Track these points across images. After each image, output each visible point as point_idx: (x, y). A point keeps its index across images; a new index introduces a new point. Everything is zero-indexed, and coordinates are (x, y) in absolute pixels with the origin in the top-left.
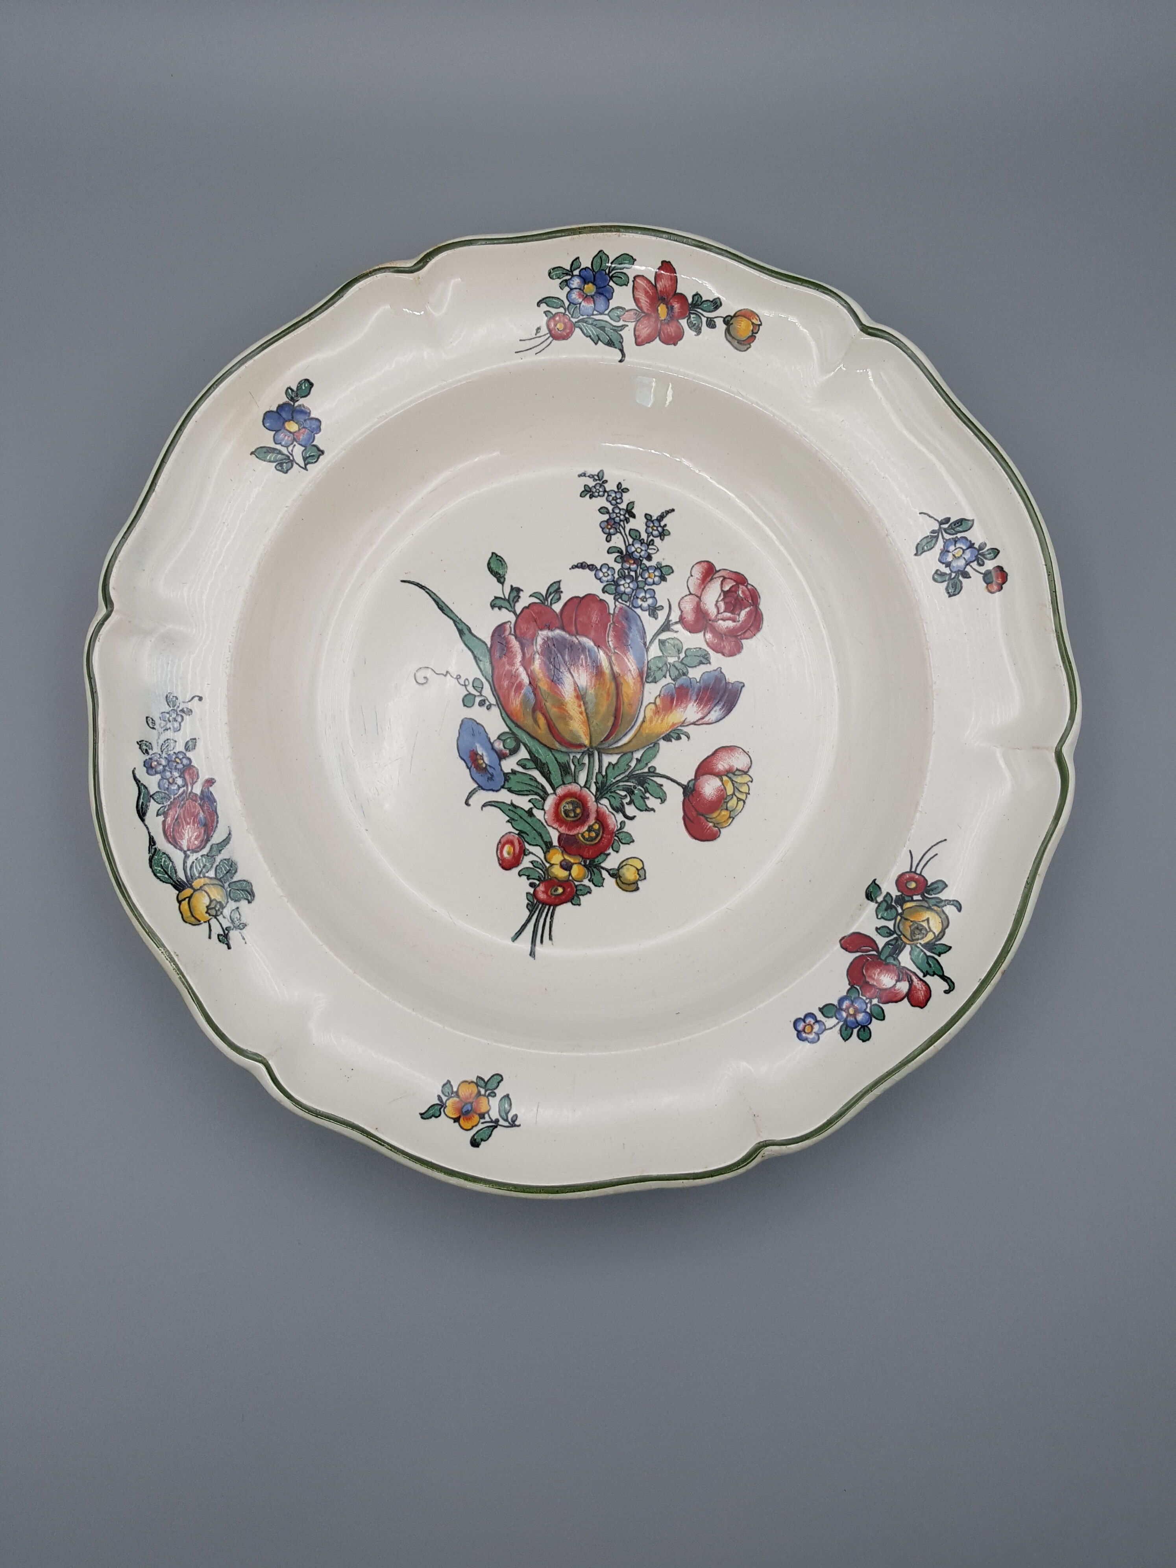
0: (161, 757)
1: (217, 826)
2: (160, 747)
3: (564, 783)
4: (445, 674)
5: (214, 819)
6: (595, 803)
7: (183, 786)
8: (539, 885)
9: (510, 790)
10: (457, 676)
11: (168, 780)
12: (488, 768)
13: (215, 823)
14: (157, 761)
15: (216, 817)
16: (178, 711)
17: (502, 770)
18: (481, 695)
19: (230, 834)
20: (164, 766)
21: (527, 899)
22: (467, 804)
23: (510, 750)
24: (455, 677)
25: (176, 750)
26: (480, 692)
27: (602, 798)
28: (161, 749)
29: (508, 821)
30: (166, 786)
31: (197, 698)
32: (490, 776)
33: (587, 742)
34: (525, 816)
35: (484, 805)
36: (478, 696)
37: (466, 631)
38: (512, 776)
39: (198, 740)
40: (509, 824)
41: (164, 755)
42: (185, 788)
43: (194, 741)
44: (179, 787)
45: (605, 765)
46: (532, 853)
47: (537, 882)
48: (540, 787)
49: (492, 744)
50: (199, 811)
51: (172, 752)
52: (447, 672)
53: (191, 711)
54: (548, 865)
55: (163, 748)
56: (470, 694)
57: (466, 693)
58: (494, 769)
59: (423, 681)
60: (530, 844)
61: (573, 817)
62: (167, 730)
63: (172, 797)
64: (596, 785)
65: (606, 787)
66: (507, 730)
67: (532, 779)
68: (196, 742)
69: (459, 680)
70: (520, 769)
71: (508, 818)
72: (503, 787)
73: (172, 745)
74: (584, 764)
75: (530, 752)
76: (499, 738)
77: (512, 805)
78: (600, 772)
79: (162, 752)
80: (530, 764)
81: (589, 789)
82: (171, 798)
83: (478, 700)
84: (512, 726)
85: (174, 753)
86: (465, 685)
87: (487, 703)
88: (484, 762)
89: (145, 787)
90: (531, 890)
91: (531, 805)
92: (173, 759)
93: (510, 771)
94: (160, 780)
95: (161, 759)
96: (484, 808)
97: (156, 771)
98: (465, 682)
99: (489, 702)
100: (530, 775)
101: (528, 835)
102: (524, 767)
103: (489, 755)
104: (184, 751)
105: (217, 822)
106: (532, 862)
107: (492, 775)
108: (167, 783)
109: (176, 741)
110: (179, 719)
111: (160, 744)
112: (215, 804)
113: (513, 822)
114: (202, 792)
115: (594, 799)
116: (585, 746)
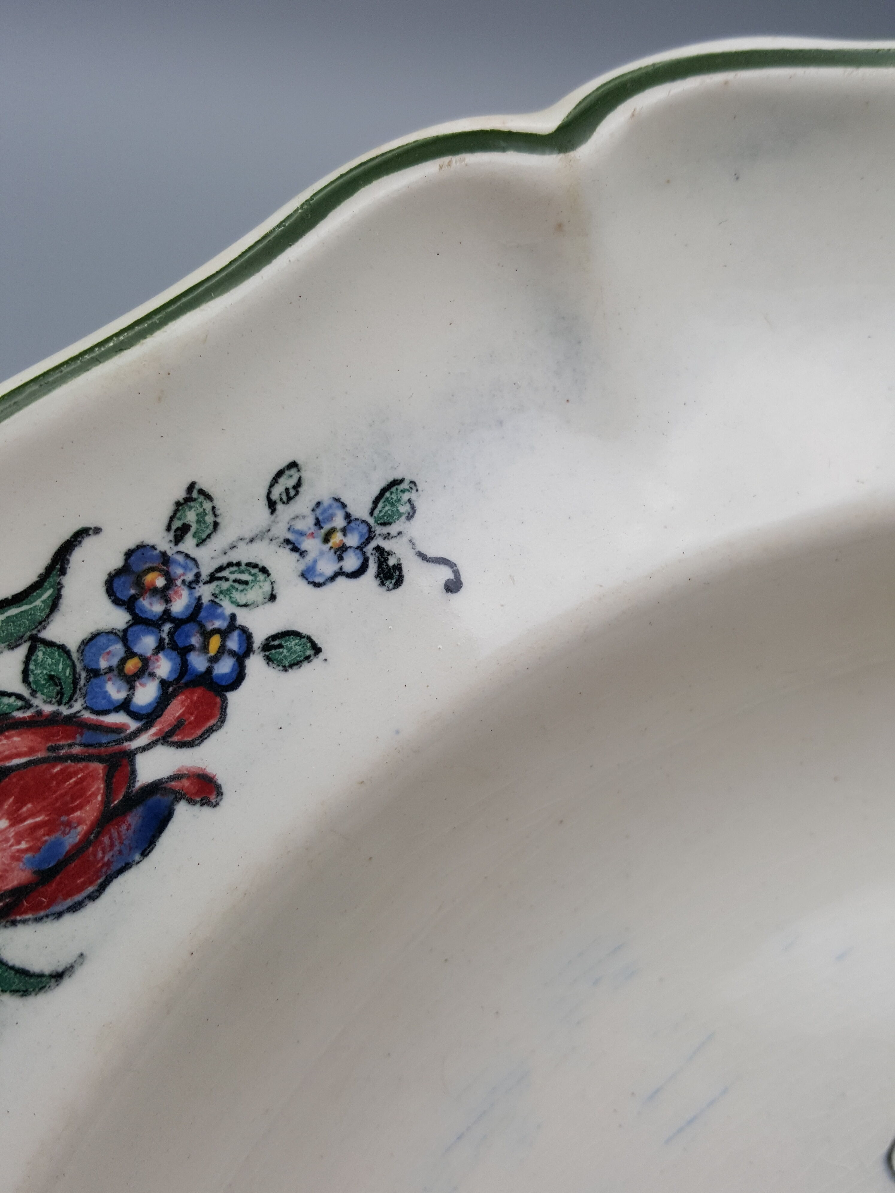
0: (191, 586)
1: (59, 915)
2: (224, 560)
5: (80, 889)
7: (134, 715)
11: (130, 654)
13: (69, 902)
14: (170, 582)
15: (91, 889)
16: (373, 544)
19: (58, 976)
20: (167, 612)
25: (244, 618)
28: (221, 569)
30: (103, 664)
31: (446, 574)
39: (317, 662)
41: (205, 592)
42: (133, 725)
43: (310, 652)
44: (125, 706)
50: (80, 822)
51: (228, 608)
53: (399, 582)
55: (225, 573)
62: (295, 549)
63: (77, 706)
68: (308, 658)
73: (254, 594)
79: (213, 578)
82: (69, 703)
85: (233, 617)
89: (54, 605)
92: (210, 627)
94: (112, 632)
95: (185, 592)
97: (134, 599)
104: (258, 639)
105: (75, 908)
108: (115, 662)
109: (273, 598)
110: (351, 562)
111: (234, 556)
112: (137, 857)
114: (155, 787)
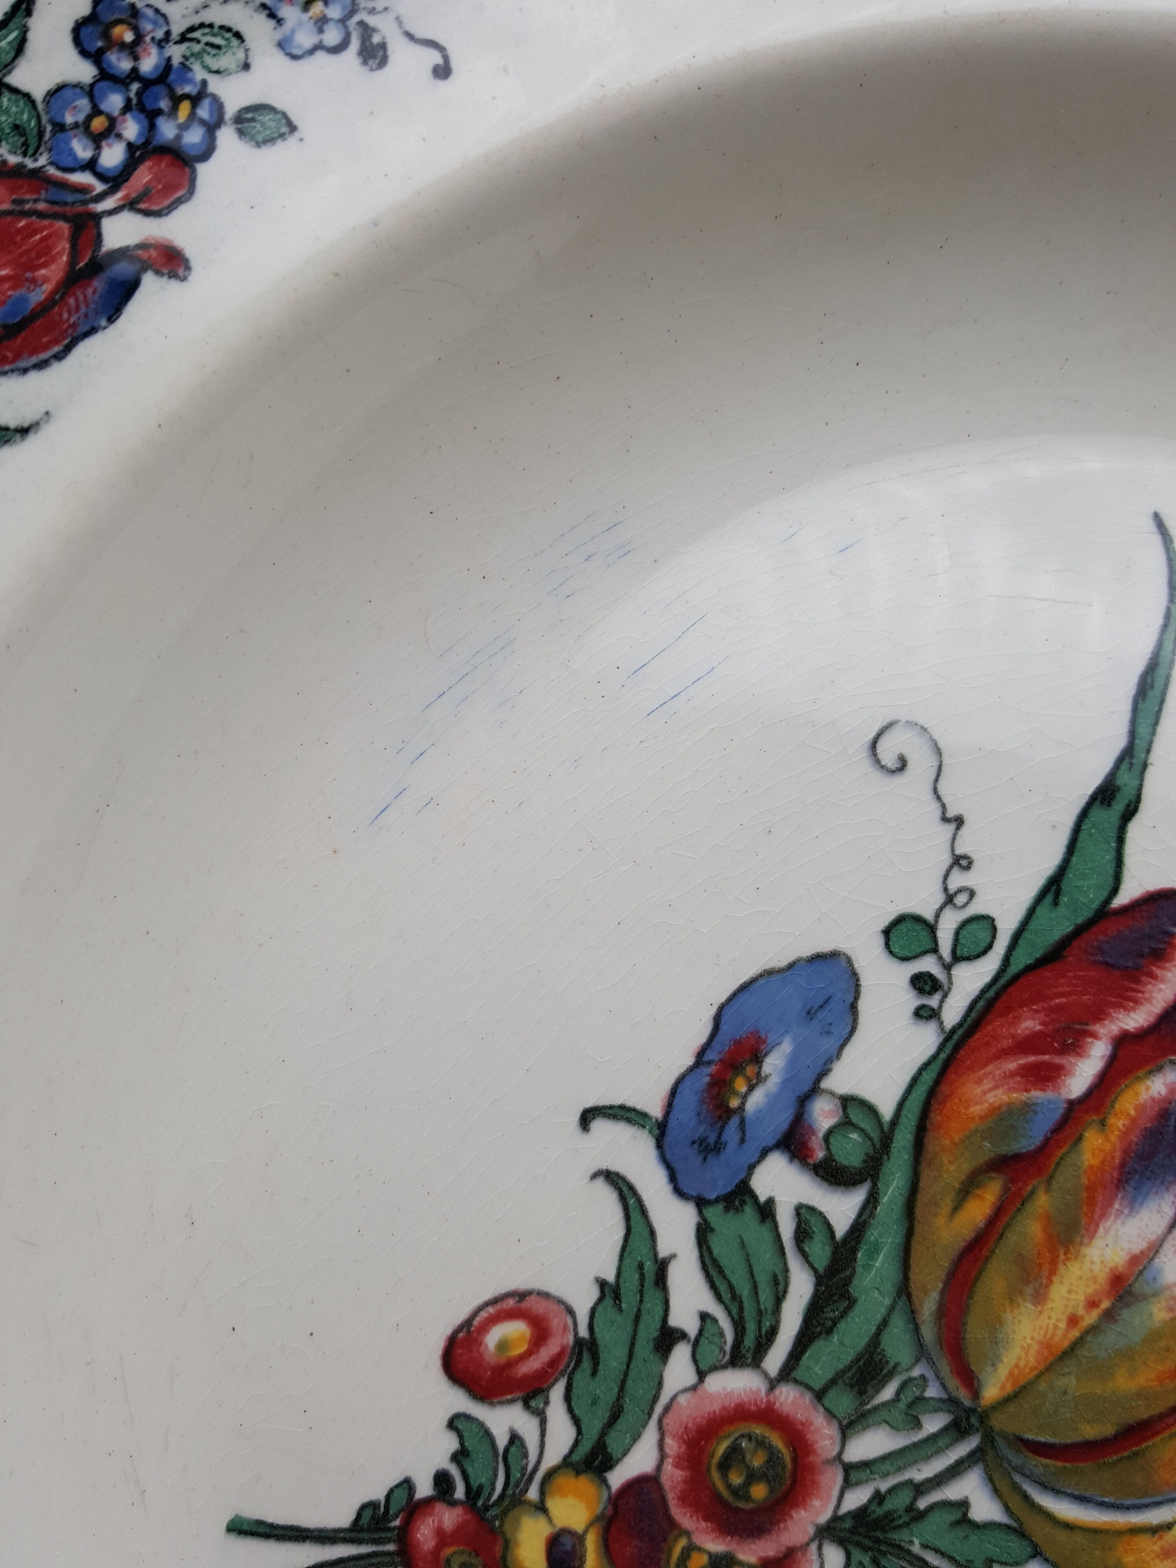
0: (161, 43)
1: (25, 371)
2: (196, 20)
3: (819, 1395)
4: (950, 814)
5: (46, 347)
6: (811, 1531)
7: (101, 176)
8: (453, 1503)
9: (703, 1233)
10: (965, 857)
11: (96, 111)
12: (734, 1122)
13: (34, 359)
14: (139, 38)
15: (56, 349)
16: (356, 18)
17: (752, 1167)
18: (948, 968)
19: (24, 431)
20: (135, 70)
21: (391, 1491)
22: (587, 1118)
23: (829, 1159)
24: (959, 851)
25: (216, 86)
26: (957, 958)
27: (841, 1542)
28: (192, 29)
29: (602, 1284)
30: (69, 119)
31: (436, 58)
32: (712, 1140)
33: (991, 1392)
34: (649, 1331)
35: (613, 1178)
36: (940, 958)
37: (1119, 806)
38: (749, 1210)
39: (292, 140)
40: (594, 1294)
41: (176, 52)
42: (99, 187)
43: (284, 129)
44: (91, 165)
45: (953, 1492)
46: (543, 1423)
47: (460, 1493)
48: (767, 1324)
49: (815, 1090)
50: (45, 280)
51: (199, 73)
52: (959, 821)
53: (383, 62)
54: (533, 1494)
55: (196, 35)
56: (931, 928)
57: (928, 914)
58: (743, 1140)
59: (889, 758)
60: (568, 1398)
61: (729, 1486)
62: (272, 15)
63: (42, 161)
64: (870, 1501)
65: (878, 1534)
66: (887, 1111)
67: (776, 1283)
68: (282, 136)
69: (956, 871)
70: (787, 1226)
71: (611, 1277)
72: (701, 1203)
73: (225, 61)
74: (917, 1424)
75: (859, 1228)
76: (847, 1101)
77: (662, 1267)
78: (920, 1489)
79: (183, 38)
80: (820, 1252)
81: (847, 1484)
82: (35, 155)
83: (928, 964)
84: (910, 1120)
85: (204, 83)
86: (950, 899)
87: (933, 1001)
88: (745, 1097)
89: (20, 47)
90: (424, 1489)
91: (691, 1327)
92: (180, 91)
93: (762, 1199)
94: (77, 86)
95: (154, 51)
96: (600, 1182)
97: (100, 52)
98: (960, 891)
99: (942, 1002)
100: (786, 1270)
101: (594, 1373)
102: (802, 1235)
103: (773, 1100)
104: (231, 110)
105: (42, 365)
106: (515, 1438)
107: (718, 1148)
108: (81, 118)
109: (246, 66)
110: (332, 36)
111: (207, 17)
112: (103, 323)
113: (608, 1301)
114: (123, 253)
115: (824, 1517)
116: (976, 1394)
